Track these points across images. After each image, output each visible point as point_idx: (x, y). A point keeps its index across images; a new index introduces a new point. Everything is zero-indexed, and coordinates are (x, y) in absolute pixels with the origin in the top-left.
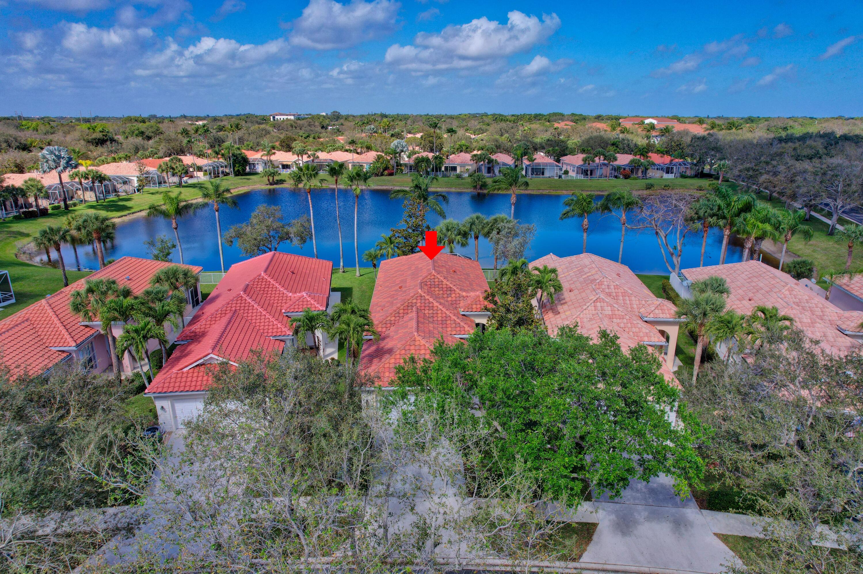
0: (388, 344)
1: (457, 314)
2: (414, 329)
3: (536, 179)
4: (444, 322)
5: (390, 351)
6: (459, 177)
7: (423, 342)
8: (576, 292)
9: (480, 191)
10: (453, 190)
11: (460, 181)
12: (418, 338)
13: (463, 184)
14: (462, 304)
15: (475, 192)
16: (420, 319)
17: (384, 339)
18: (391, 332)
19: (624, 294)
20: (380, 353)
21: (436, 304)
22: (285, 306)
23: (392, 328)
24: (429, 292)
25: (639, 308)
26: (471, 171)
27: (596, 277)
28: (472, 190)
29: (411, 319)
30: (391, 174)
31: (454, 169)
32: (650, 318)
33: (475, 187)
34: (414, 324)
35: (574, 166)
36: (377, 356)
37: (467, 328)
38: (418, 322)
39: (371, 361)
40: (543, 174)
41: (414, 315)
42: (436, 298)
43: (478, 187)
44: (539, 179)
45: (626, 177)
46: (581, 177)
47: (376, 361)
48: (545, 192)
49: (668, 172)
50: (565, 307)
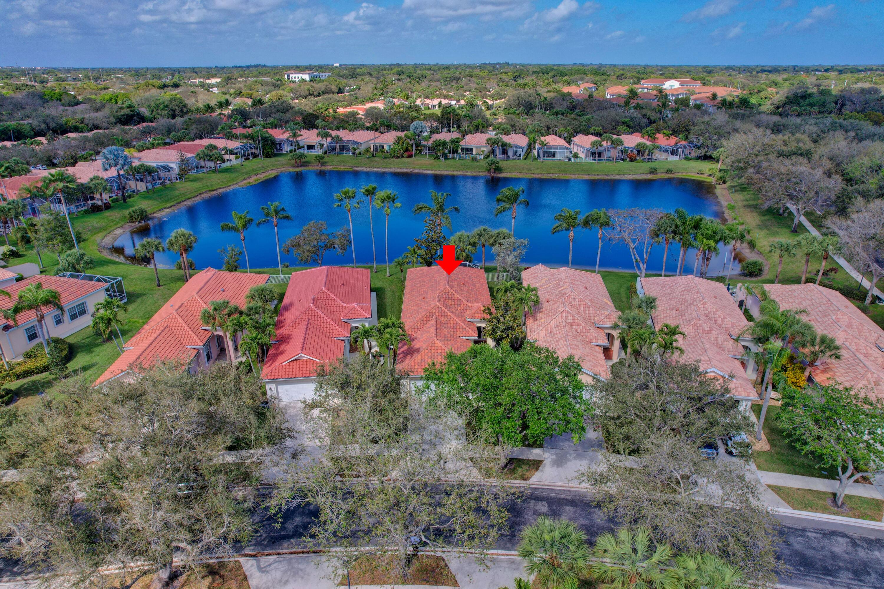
0: (416, 345)
1: (464, 322)
2: (434, 334)
3: (546, 162)
4: (455, 327)
5: (418, 350)
6: (474, 159)
7: (440, 344)
8: (551, 302)
9: (494, 175)
10: (469, 173)
11: (476, 164)
12: (437, 342)
13: (478, 167)
14: (468, 312)
15: (489, 176)
16: (439, 326)
17: (413, 340)
18: (418, 335)
19: (585, 305)
20: (411, 352)
21: (449, 314)
22: (343, 314)
23: (419, 332)
24: (445, 304)
25: (594, 317)
26: (485, 153)
27: (567, 291)
28: (486, 174)
29: (432, 326)
30: (410, 156)
31: (470, 150)
32: (601, 325)
33: (489, 171)
34: (433, 330)
35: (584, 148)
36: (409, 354)
37: (471, 332)
38: (437, 329)
39: (405, 357)
40: (554, 156)
41: (433, 322)
42: (450, 308)
43: (492, 171)
44: (549, 162)
45: (633, 160)
46: (590, 160)
47: (409, 357)
48: (554, 177)
49: (673, 154)
50: (542, 315)
